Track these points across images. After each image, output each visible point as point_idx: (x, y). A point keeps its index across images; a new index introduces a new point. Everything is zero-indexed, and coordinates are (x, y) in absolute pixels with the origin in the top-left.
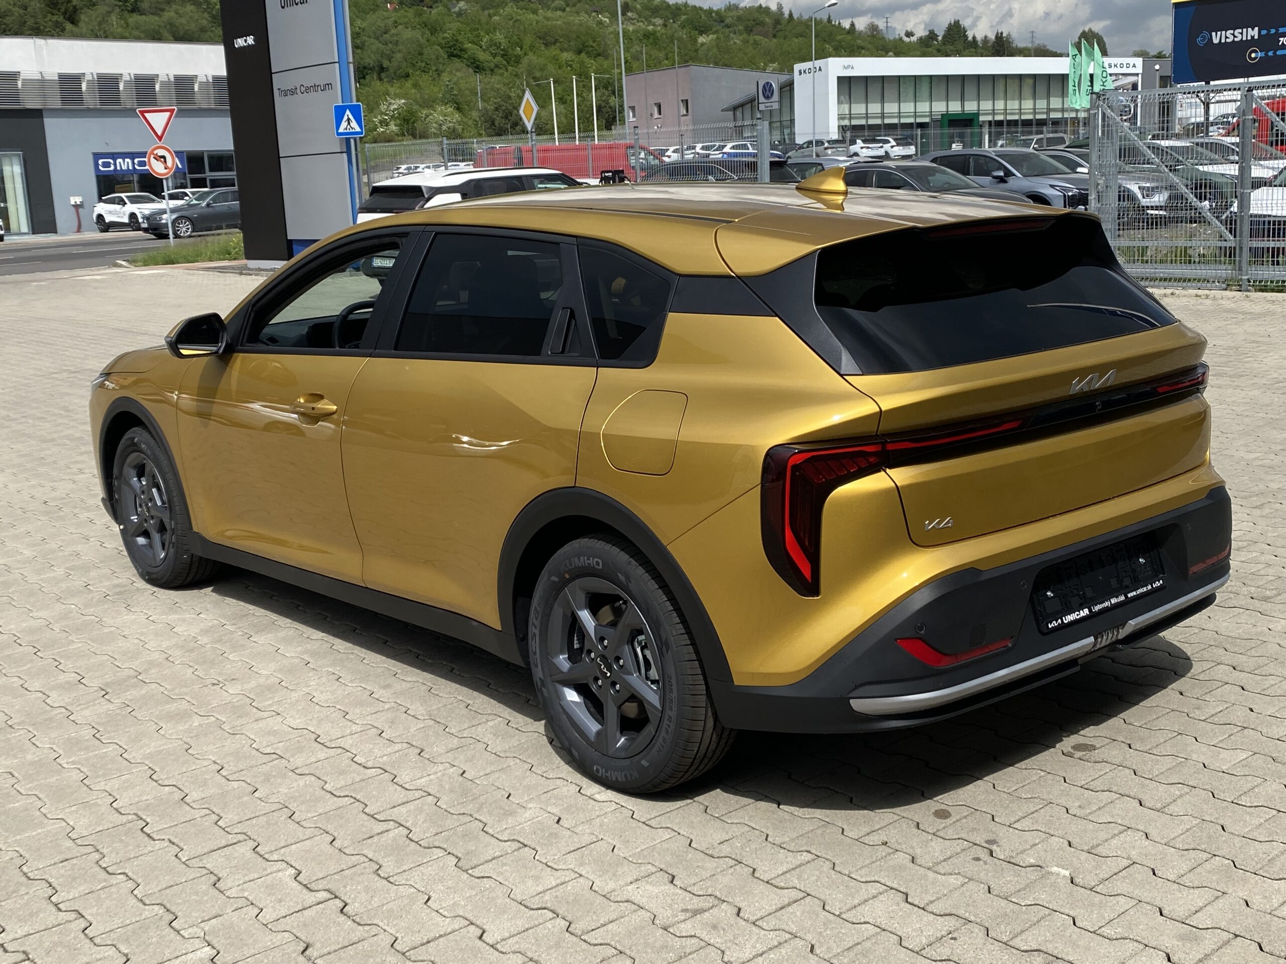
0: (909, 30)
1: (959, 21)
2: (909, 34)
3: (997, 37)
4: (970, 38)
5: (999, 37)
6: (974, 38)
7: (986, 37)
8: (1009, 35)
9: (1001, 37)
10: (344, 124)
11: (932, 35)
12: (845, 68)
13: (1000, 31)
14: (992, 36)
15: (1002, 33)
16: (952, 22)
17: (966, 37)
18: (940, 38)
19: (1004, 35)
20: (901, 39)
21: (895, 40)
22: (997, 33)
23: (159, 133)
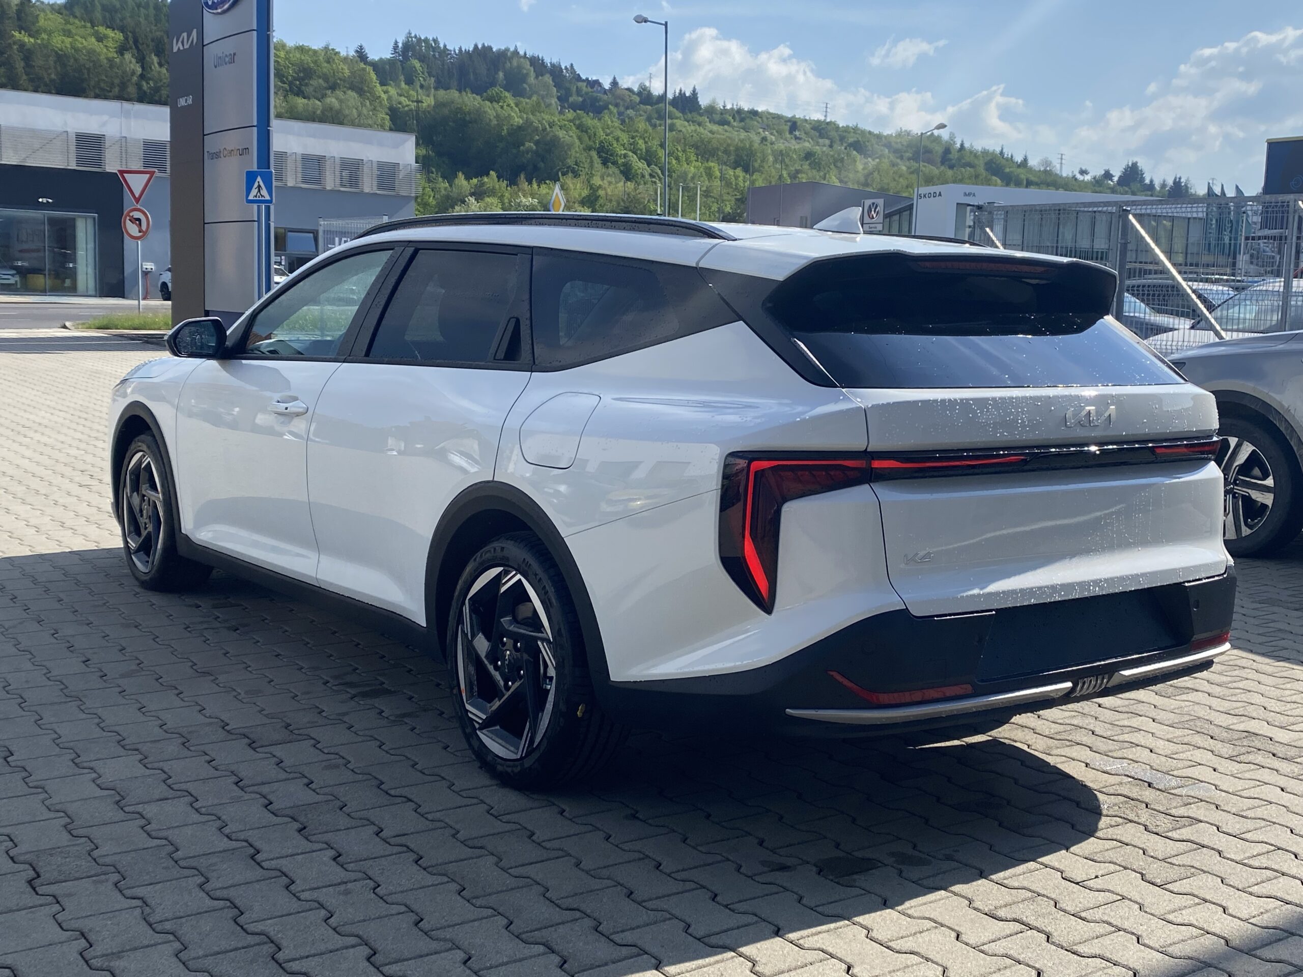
0: (1084, 168)
1: (1136, 163)
2: (1083, 172)
3: (1175, 182)
4: (1147, 181)
5: (1177, 183)
6: (1151, 181)
7: (1164, 181)
8: (1188, 180)
9: (1180, 182)
10: (254, 192)
11: (1108, 175)
12: (965, 194)
13: (1178, 176)
14: (1170, 182)
15: (1180, 178)
16: (1130, 164)
17: (1143, 179)
18: (1116, 179)
19: (1182, 180)
20: (1074, 177)
21: (1066, 177)
22: (1175, 179)
23: (137, 196)
